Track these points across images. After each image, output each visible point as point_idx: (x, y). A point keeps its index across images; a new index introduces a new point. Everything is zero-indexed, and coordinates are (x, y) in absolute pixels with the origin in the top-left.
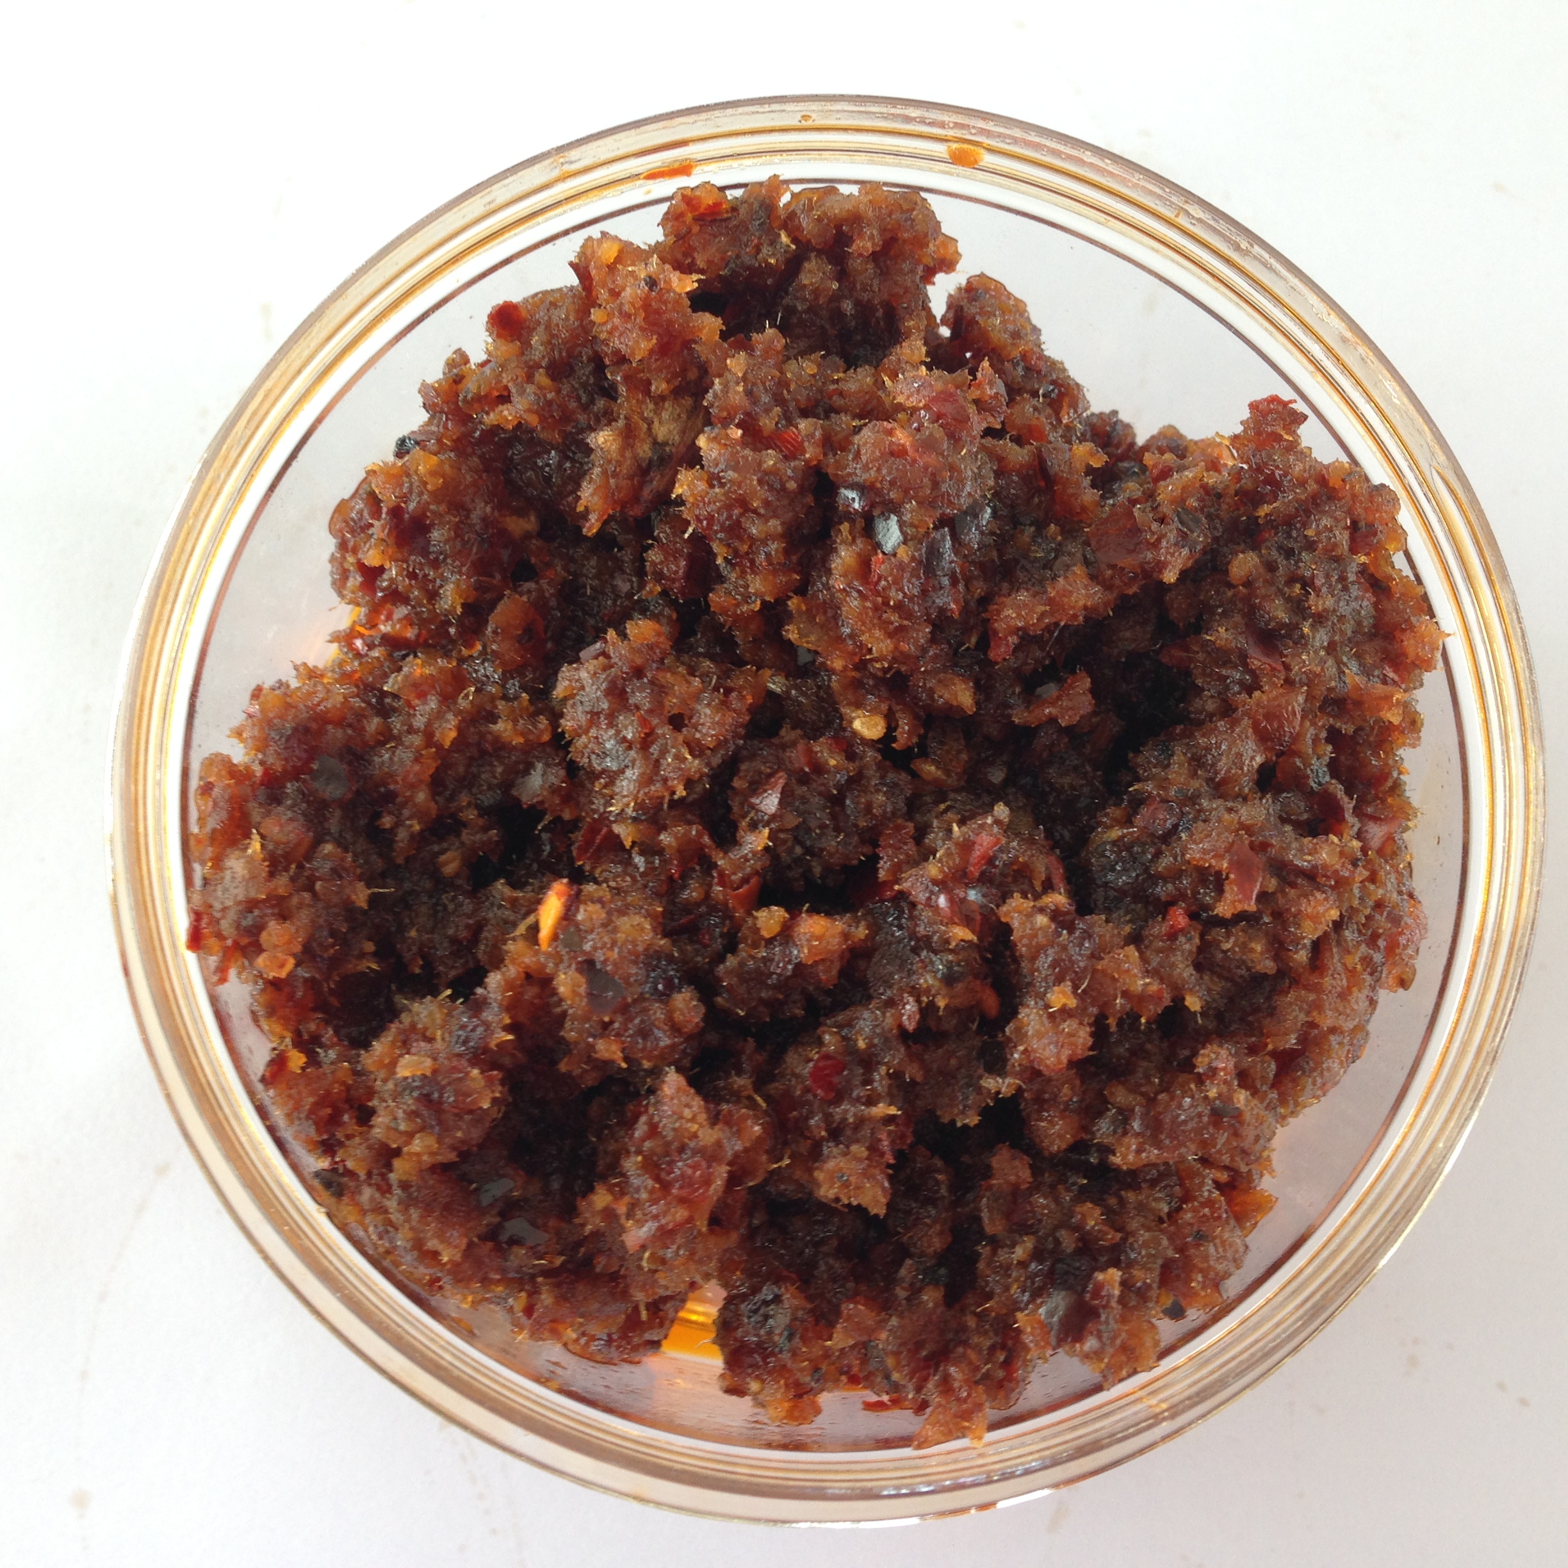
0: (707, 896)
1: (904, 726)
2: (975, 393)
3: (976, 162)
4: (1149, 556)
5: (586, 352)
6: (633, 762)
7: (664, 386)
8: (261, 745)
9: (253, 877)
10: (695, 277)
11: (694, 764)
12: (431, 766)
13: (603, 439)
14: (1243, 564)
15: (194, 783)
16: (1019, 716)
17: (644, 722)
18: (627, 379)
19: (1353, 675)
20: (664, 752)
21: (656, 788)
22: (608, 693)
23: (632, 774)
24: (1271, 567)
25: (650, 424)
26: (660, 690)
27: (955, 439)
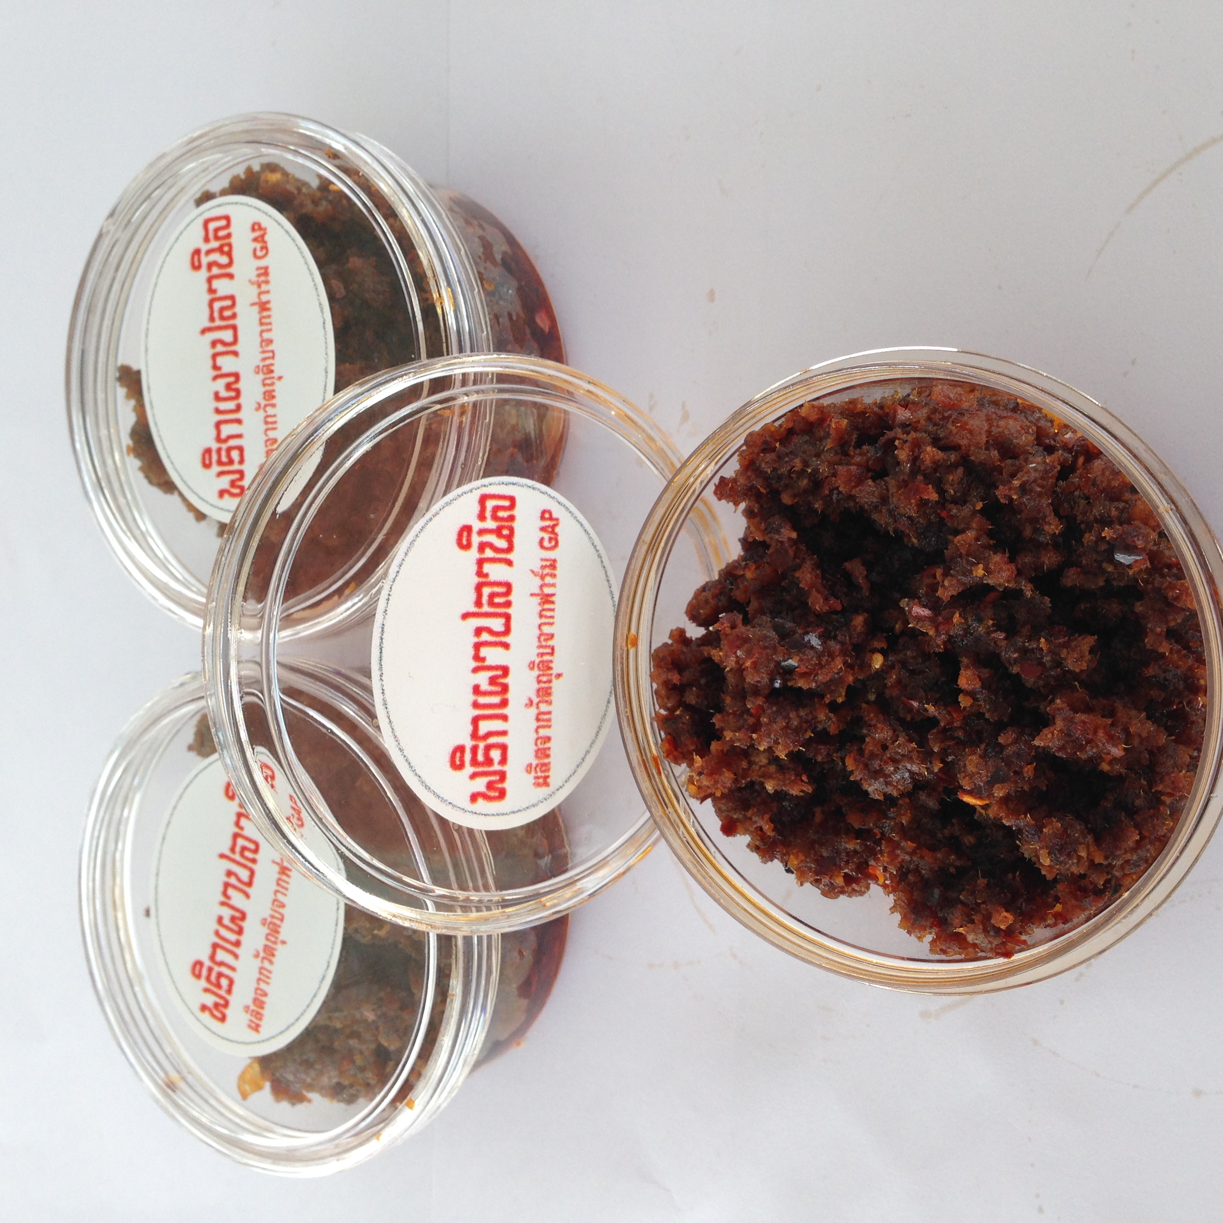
0: (960, 728)
1: (877, 644)
2: (728, 630)
3: (635, 636)
4: (786, 545)
5: (737, 794)
6: (903, 766)
7: (744, 763)
8: (923, 928)
9: (974, 931)
10: (695, 757)
11: (901, 740)
12: (925, 852)
13: (770, 787)
14: (786, 499)
15: (943, 957)
16: (866, 592)
17: (886, 763)
18: (744, 778)
19: (829, 444)
20: (899, 753)
21: (914, 755)
22: (876, 779)
23: (909, 766)
24: (787, 486)
25: (761, 767)
26: (873, 756)
27: (746, 640)
